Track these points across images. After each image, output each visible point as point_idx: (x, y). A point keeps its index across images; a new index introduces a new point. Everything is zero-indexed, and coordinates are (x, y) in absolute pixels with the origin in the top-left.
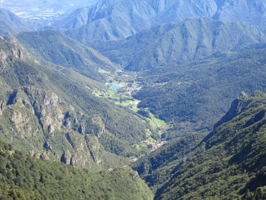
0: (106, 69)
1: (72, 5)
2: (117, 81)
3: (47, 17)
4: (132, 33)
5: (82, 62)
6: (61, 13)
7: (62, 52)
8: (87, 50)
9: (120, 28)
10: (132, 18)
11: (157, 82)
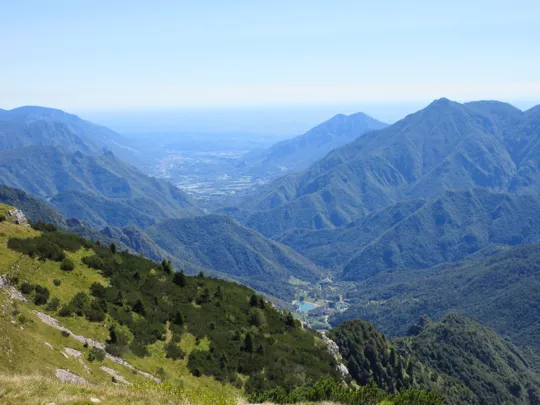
0: (304, 278)
1: (283, 169)
2: (313, 297)
3: (237, 191)
4: (363, 214)
5: (261, 266)
6: (262, 183)
7: (229, 250)
8: (273, 247)
9: (343, 208)
10: (364, 191)
11: (375, 299)
